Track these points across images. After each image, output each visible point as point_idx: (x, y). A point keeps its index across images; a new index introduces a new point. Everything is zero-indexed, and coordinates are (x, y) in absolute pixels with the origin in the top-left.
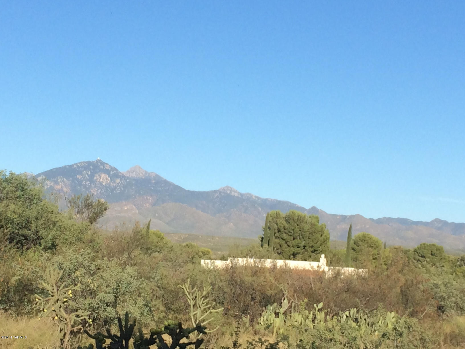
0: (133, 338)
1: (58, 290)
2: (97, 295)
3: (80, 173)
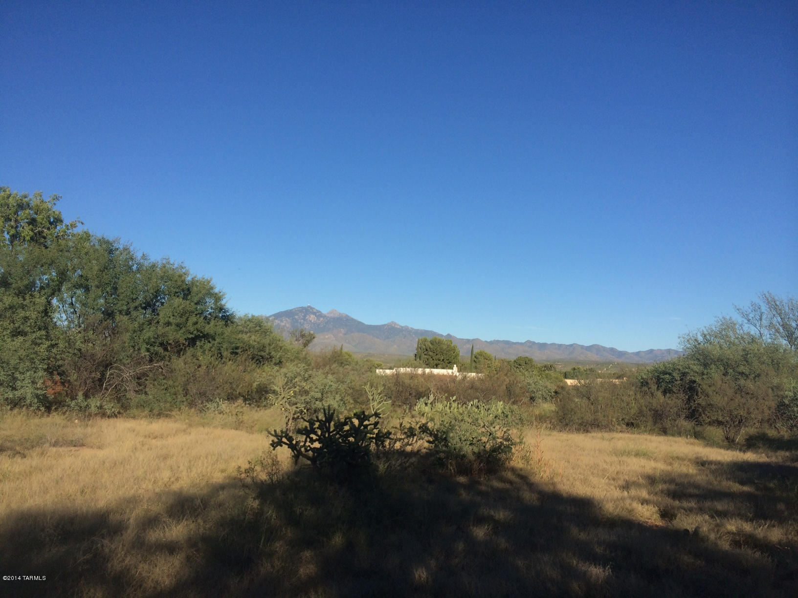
0: (333, 421)
1: (284, 391)
2: (310, 394)
3: (297, 314)
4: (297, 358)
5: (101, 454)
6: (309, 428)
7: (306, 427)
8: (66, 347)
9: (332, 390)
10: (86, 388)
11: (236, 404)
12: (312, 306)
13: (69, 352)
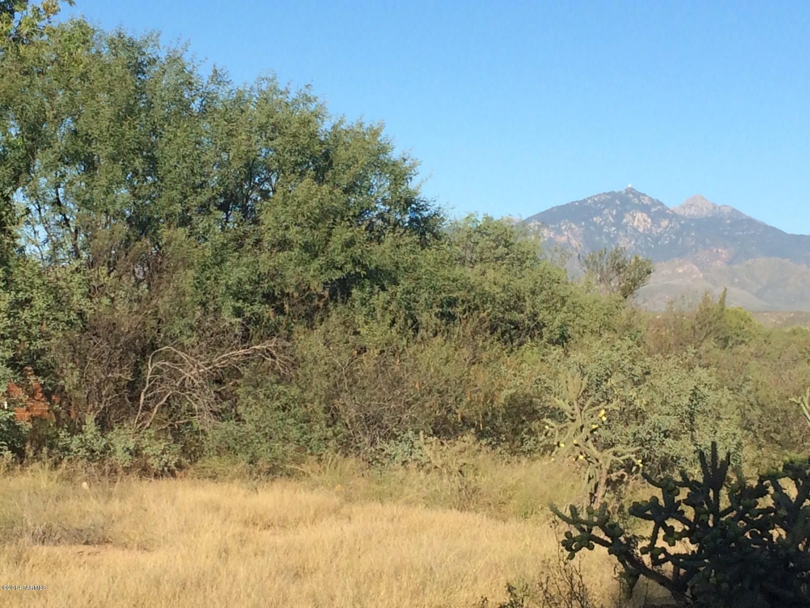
0: (726, 486)
1: (581, 410)
2: (647, 418)
3: (599, 213)
4: (608, 327)
5: (151, 561)
6: (662, 502)
7: (655, 499)
8: (49, 307)
9: (707, 409)
10: (102, 407)
11: (459, 445)
12: (640, 190)
13: (55, 319)
